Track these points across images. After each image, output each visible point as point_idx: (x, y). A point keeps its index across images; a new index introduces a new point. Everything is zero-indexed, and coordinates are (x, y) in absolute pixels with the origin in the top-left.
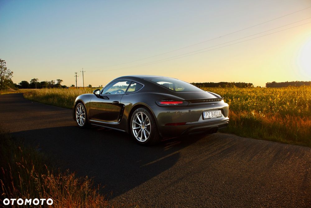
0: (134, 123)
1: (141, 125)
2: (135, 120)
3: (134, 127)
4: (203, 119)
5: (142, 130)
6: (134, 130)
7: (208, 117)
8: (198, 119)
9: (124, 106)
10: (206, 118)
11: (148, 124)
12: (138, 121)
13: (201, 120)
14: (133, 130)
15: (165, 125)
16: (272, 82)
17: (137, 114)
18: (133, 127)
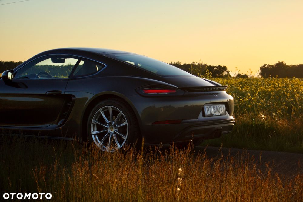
0: (94, 124)
1: (108, 127)
2: (95, 119)
3: (94, 131)
4: (204, 115)
5: (109, 134)
6: (95, 135)
7: (209, 114)
8: (197, 116)
9: (73, 98)
10: (207, 114)
11: (124, 124)
12: (101, 120)
13: (201, 117)
14: (93, 136)
15: (152, 124)
16: (277, 64)
17: (101, 110)
18: (92, 130)
